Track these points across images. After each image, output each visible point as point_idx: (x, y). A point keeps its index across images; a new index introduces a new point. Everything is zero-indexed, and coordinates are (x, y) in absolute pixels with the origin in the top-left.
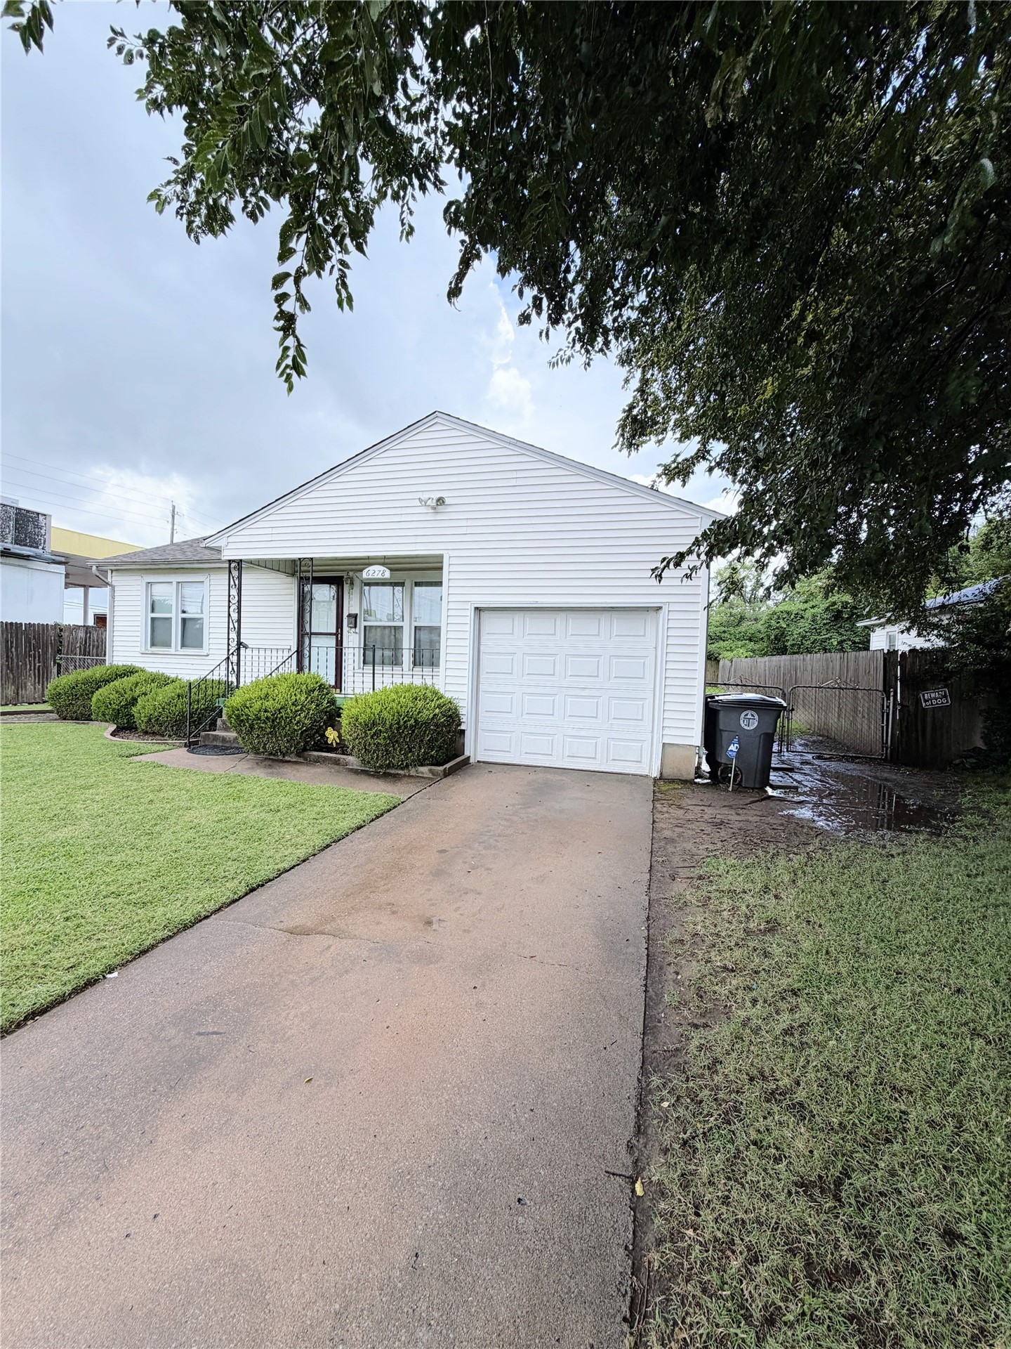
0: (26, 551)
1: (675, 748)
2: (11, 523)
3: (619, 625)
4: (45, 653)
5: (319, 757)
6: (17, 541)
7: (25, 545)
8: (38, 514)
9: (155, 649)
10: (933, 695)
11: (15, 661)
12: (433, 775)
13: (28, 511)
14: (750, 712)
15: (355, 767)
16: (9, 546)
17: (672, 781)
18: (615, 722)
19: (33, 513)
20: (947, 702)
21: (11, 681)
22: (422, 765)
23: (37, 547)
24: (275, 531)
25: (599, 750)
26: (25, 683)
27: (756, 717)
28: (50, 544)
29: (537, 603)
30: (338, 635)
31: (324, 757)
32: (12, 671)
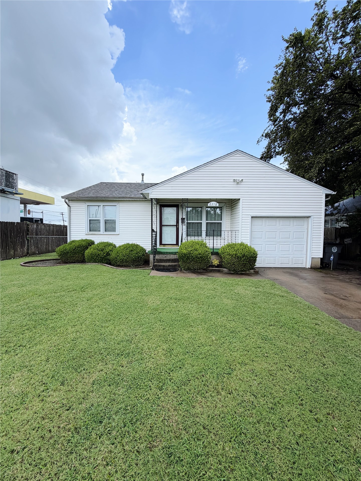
0: (10, 190)
1: (315, 259)
2: (4, 177)
3: (296, 222)
4: (23, 235)
5: (212, 269)
6: (6, 186)
7: (9, 187)
8: (13, 174)
9: (91, 233)
10: (347, 240)
11: (13, 239)
12: (255, 272)
13: (10, 172)
14: (335, 247)
15: (226, 272)
16: (4, 188)
17: (314, 268)
18: (295, 252)
19: (12, 173)
20: (351, 242)
21: (12, 248)
22: (251, 270)
23: (13, 189)
24: (173, 188)
25: (290, 261)
26: (17, 249)
27: (337, 248)
28: (18, 187)
29: (273, 215)
30: (177, 226)
31: (214, 269)
32: (12, 243)
